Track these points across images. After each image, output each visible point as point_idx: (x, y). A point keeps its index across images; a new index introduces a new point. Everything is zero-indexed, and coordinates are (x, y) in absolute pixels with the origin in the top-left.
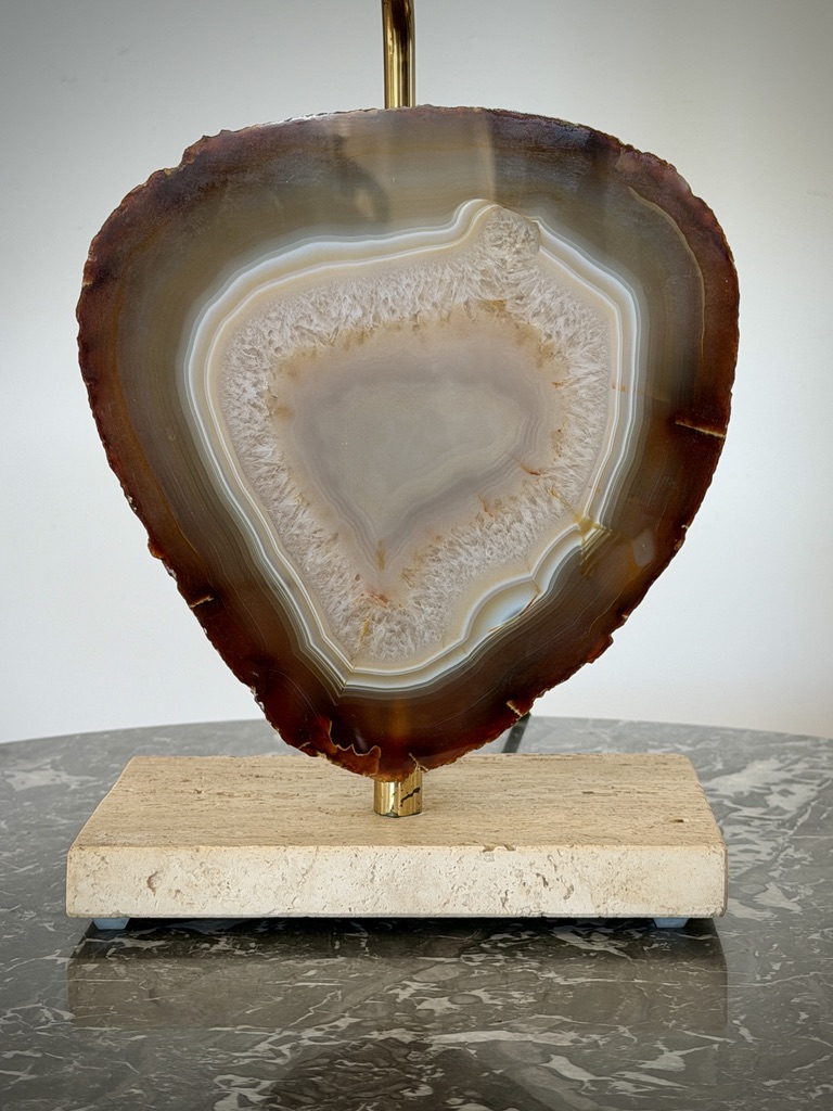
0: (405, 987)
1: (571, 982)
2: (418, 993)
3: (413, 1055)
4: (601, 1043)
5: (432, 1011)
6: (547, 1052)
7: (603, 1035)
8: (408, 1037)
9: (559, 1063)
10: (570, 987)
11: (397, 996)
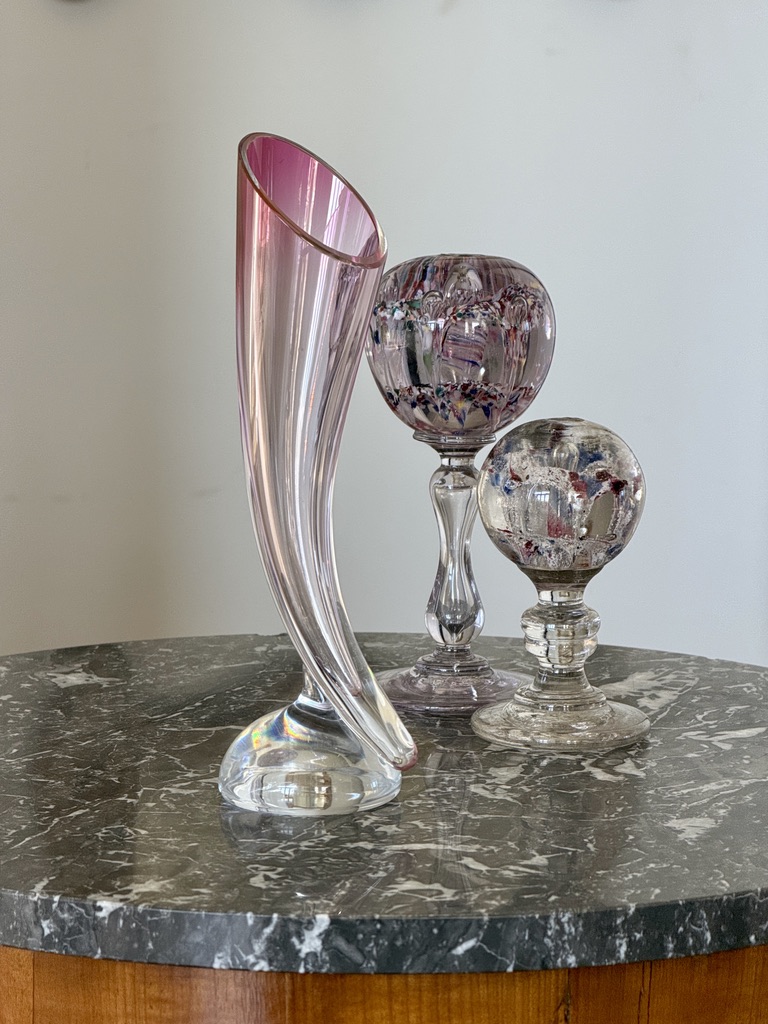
0: (366, 819)
1: (478, 817)
2: (376, 822)
3: (373, 856)
4: (496, 851)
5: (385, 833)
6: (460, 855)
7: (497, 846)
8: (370, 846)
9: (468, 861)
10: (477, 820)
11: (362, 824)
